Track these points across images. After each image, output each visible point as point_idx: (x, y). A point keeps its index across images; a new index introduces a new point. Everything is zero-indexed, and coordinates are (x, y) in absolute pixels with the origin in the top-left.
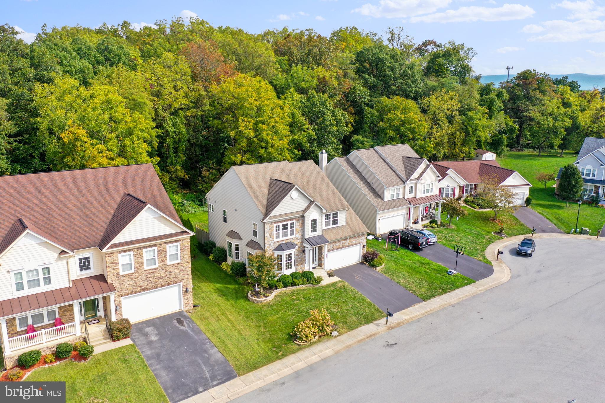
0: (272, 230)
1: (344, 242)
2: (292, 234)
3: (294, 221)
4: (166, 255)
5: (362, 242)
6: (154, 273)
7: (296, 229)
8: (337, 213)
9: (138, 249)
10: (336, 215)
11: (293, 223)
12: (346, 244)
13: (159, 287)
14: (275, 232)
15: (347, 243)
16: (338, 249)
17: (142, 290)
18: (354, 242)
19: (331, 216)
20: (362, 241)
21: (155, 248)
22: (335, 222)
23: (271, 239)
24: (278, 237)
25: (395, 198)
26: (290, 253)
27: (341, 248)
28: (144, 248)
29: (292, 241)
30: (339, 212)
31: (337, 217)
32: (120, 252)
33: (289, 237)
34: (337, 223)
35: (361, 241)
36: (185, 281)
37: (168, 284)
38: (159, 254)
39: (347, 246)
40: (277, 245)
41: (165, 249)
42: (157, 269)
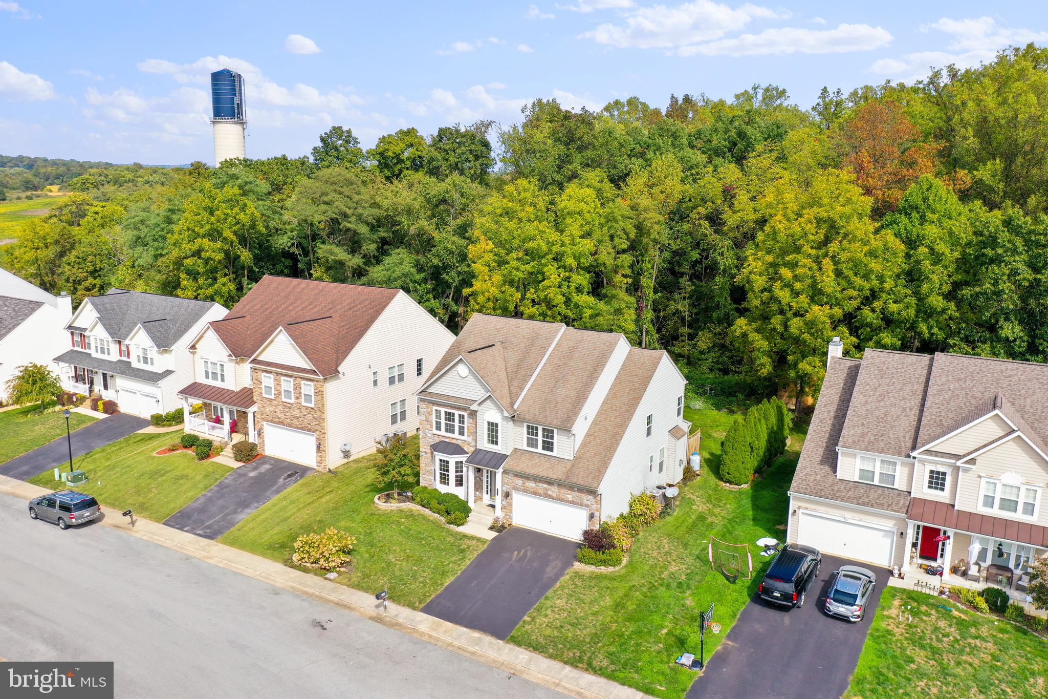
0: (430, 414)
1: (545, 486)
2: (461, 433)
3: (465, 414)
4: (300, 393)
5: (587, 506)
6: (290, 408)
7: (468, 427)
8: (552, 432)
9: (278, 374)
10: (548, 433)
11: (463, 416)
12: (550, 493)
13: (294, 428)
14: (434, 420)
15: (554, 491)
16: (535, 493)
17: (279, 423)
18: (570, 498)
19: (540, 432)
20: (589, 503)
21: (291, 380)
22: (548, 446)
23: (428, 426)
24: (438, 428)
25: (876, 482)
26: (446, 459)
27: (540, 495)
28: (282, 375)
29: (459, 442)
30: (555, 431)
31: (552, 438)
32: (263, 371)
33: (456, 435)
34: (552, 450)
35: (586, 502)
36: (318, 433)
37: (302, 429)
38: (295, 389)
39: (553, 498)
40: (437, 440)
41: (300, 385)
42: (292, 404)
